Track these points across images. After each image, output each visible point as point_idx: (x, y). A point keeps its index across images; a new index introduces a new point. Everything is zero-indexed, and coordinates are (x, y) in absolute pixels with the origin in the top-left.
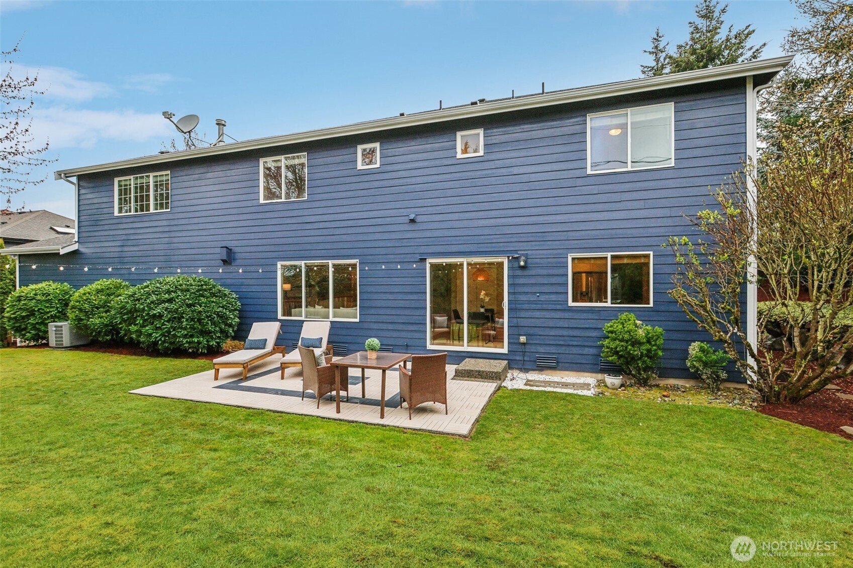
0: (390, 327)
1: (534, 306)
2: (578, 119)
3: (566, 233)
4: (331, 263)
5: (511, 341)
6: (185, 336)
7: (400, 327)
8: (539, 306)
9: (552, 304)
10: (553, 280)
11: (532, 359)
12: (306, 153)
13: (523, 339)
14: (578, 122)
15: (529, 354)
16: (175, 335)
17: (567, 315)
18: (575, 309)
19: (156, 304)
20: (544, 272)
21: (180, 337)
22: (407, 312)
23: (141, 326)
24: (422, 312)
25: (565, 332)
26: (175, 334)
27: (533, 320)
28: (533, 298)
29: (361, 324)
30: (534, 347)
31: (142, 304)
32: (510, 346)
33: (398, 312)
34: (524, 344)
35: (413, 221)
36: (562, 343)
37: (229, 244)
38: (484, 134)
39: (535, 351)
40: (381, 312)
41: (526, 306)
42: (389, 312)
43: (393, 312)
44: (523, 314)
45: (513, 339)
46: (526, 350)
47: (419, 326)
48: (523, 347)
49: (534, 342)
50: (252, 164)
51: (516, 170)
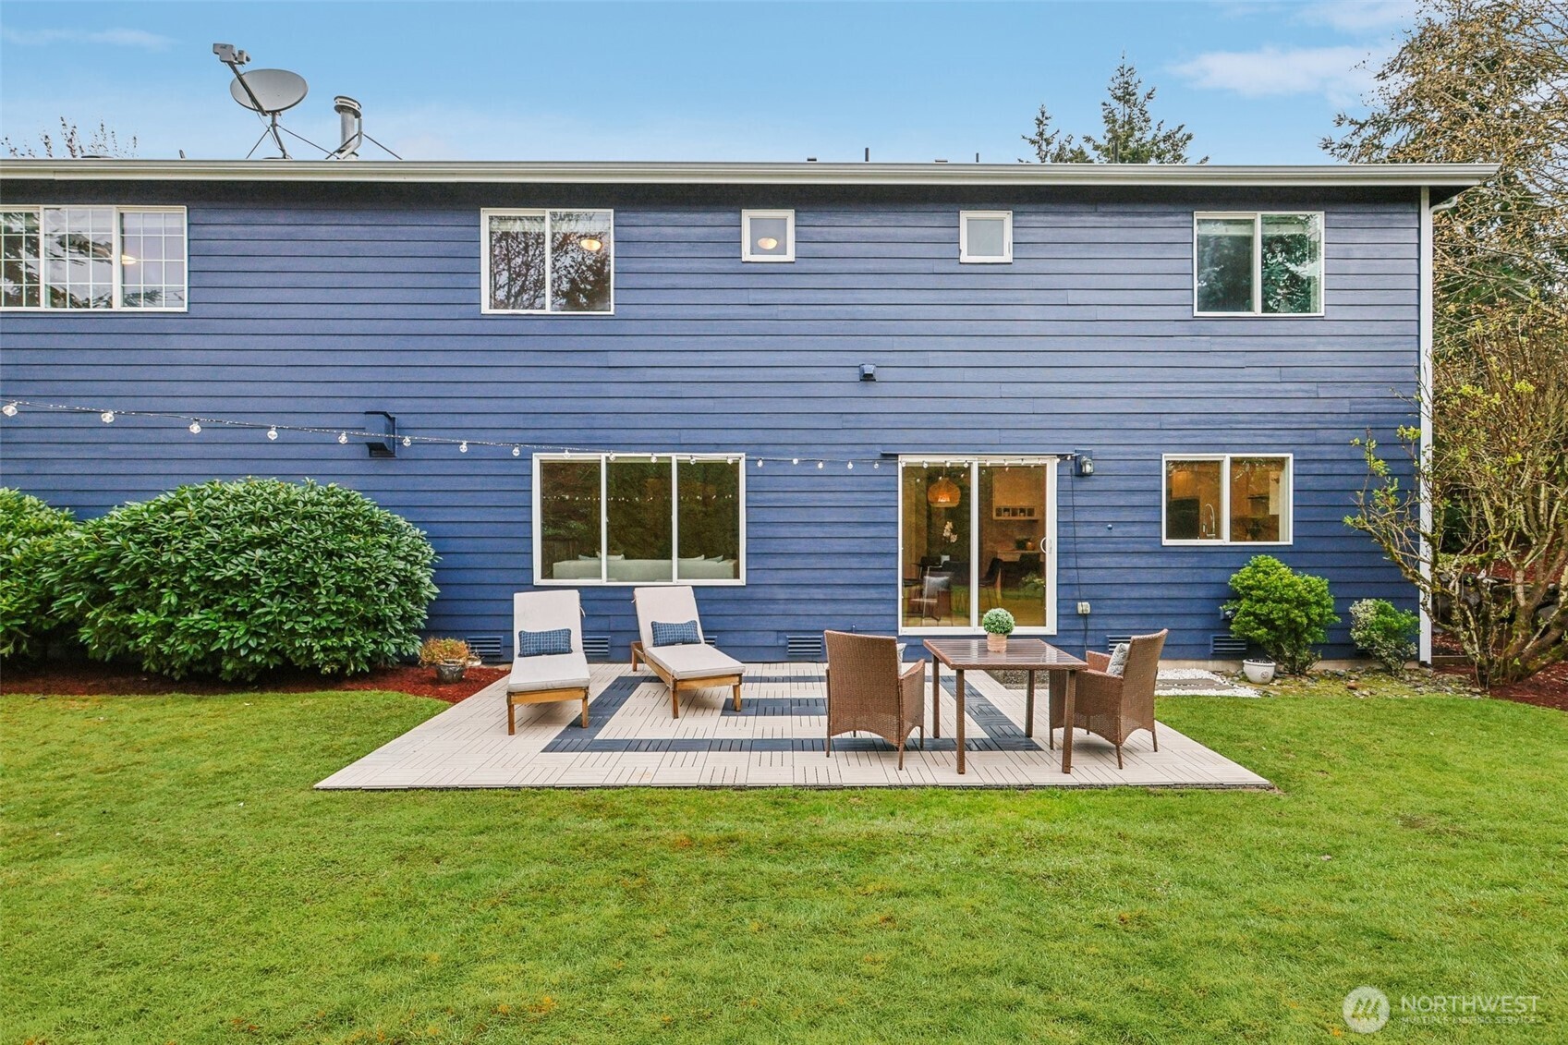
0: (818, 593)
1: (1100, 547)
2: (1179, 218)
3: (1158, 416)
4: (675, 458)
5: (1062, 612)
6: (319, 633)
7: (839, 593)
8: (1111, 547)
9: (1133, 543)
10: (1136, 500)
11: (1101, 643)
12: (612, 211)
13: (1084, 607)
14: (1178, 222)
15: (1093, 633)
16: (292, 631)
17: (1158, 561)
18: (1174, 550)
19: (224, 550)
20: (1123, 485)
21: (303, 636)
22: (854, 562)
23: (170, 614)
24: (887, 562)
25: (1155, 592)
26: (292, 629)
27: (1101, 572)
28: (1102, 532)
29: (749, 590)
30: (1101, 621)
31: (177, 552)
32: (1061, 621)
33: (837, 563)
34: (1085, 616)
35: (867, 378)
36: (1150, 611)
37: (390, 407)
38: (1014, 221)
39: (1104, 627)
40: (798, 562)
41: (1090, 547)
42: (813, 562)
43: (826, 563)
44: (1084, 562)
45: (1066, 607)
46: (1090, 627)
47: (880, 590)
48: (1081, 621)
49: (1103, 612)
50: (463, 219)
51: (1074, 297)
